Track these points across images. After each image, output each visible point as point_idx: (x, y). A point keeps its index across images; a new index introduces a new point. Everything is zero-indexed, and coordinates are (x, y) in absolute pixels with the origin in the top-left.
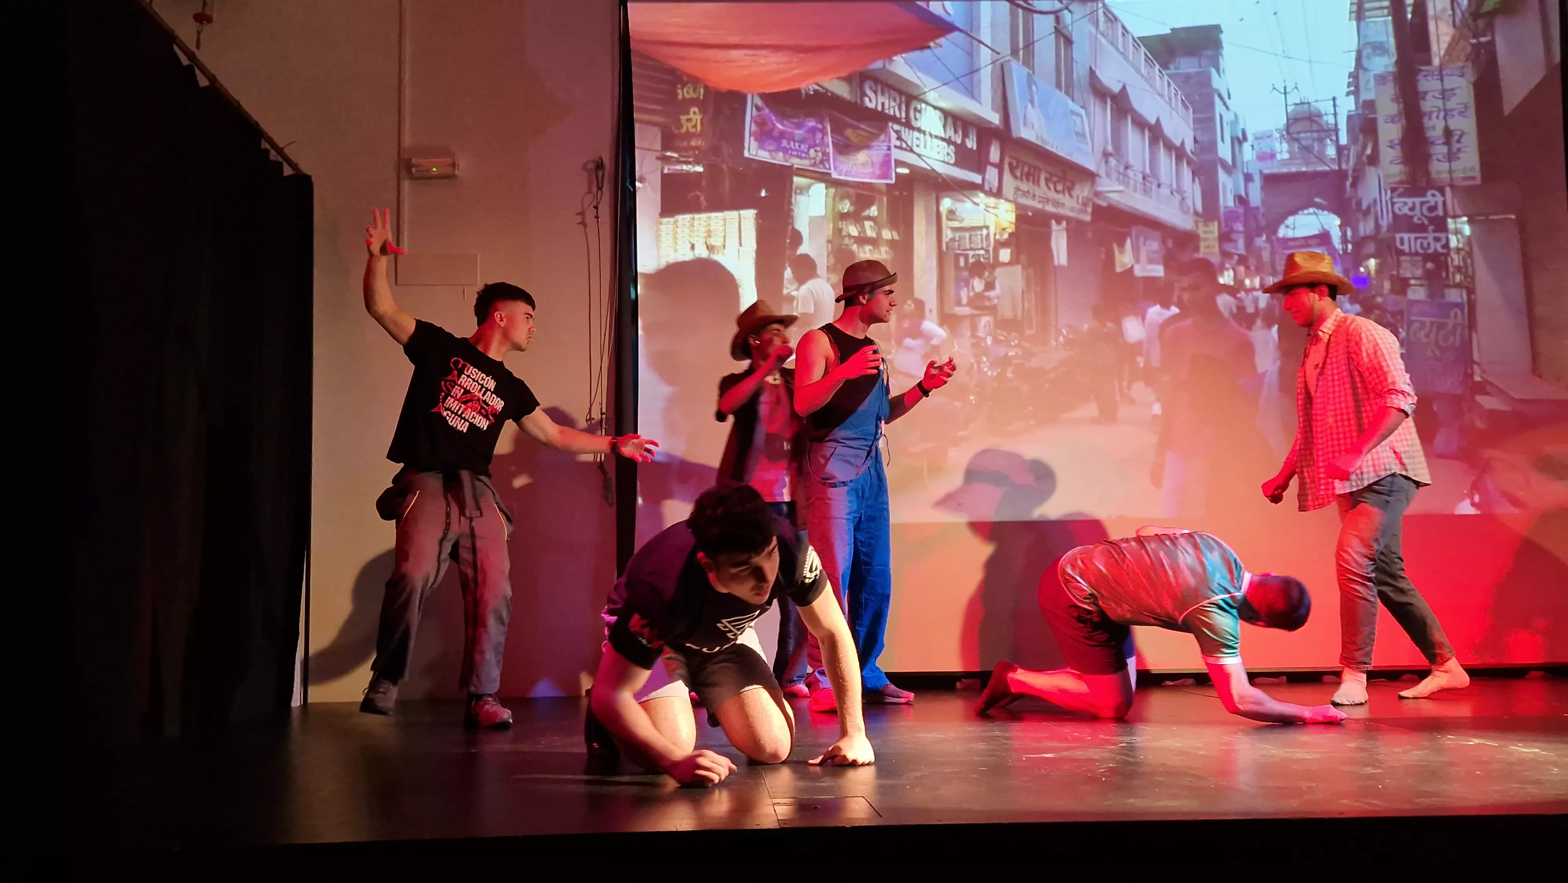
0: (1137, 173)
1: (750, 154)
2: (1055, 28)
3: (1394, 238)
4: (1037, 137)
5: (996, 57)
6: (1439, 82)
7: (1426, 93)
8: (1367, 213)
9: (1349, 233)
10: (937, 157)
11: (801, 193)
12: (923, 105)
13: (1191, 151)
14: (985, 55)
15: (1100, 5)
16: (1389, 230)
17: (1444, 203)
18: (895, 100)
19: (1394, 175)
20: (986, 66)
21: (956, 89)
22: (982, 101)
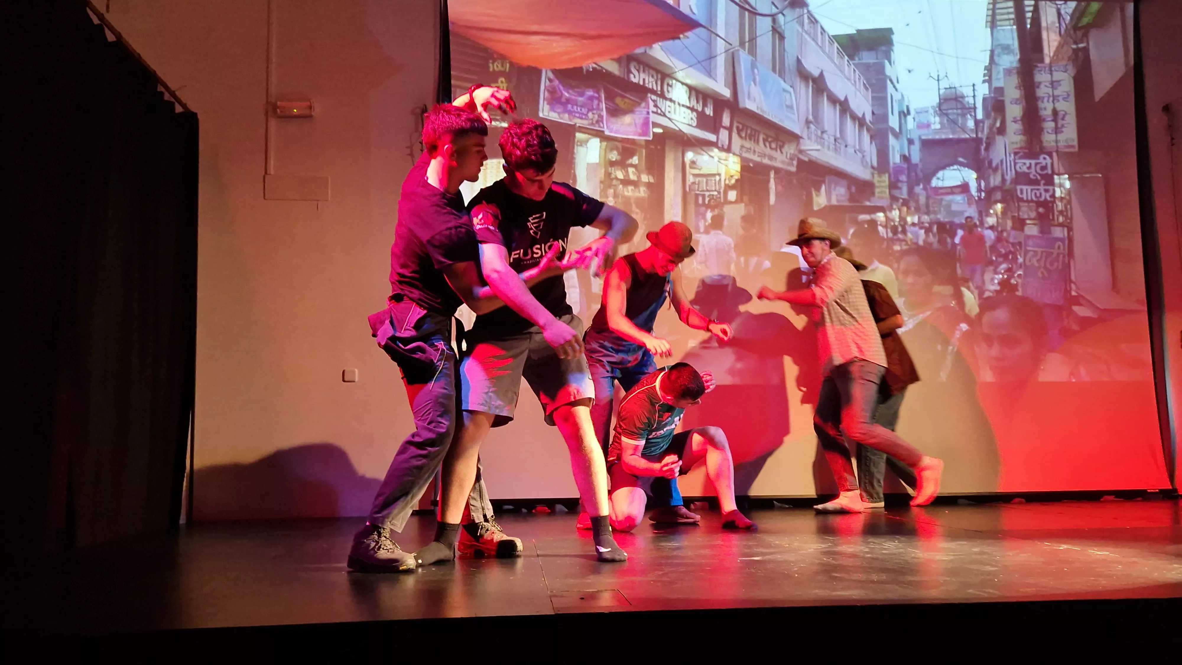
0: (831, 137)
1: (543, 115)
2: (772, 27)
3: (1016, 190)
4: (758, 108)
5: (729, 47)
6: (1049, 76)
7: (1040, 83)
8: (995, 170)
9: (983, 184)
10: (684, 121)
11: (581, 145)
12: (674, 81)
13: (870, 122)
14: (720, 46)
15: (806, 11)
16: (1011, 183)
17: (1052, 164)
18: (653, 77)
19: (1017, 143)
20: (721, 54)
21: (698, 70)
22: (718, 79)
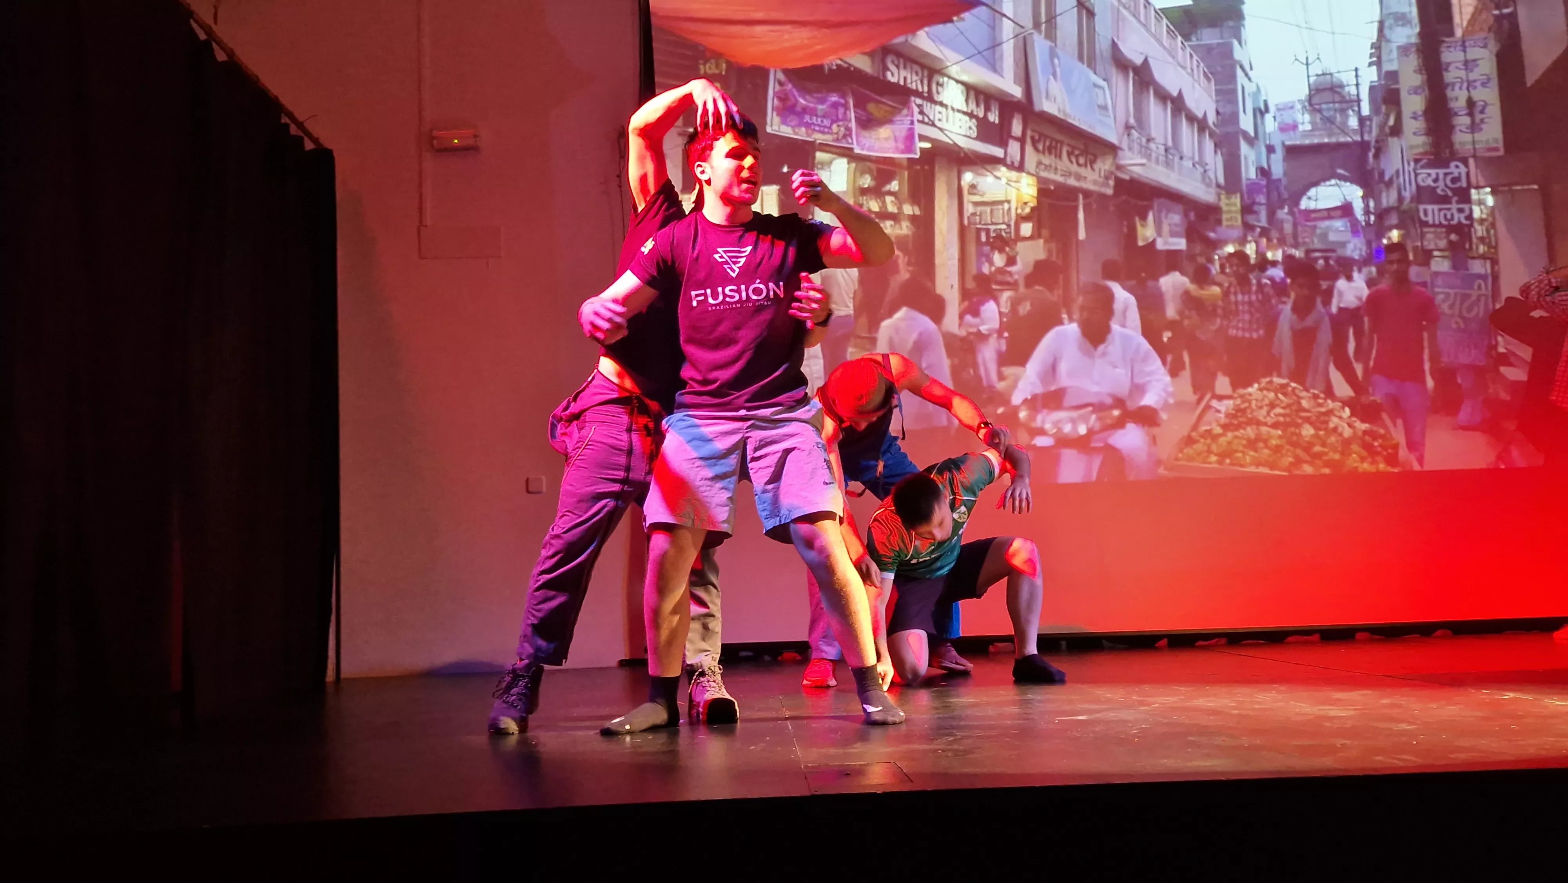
0: (1160, 146)
1: (772, 130)
3: (1418, 210)
4: (1059, 110)
5: (1018, 29)
6: (1462, 54)
7: (1449, 64)
8: (1389, 184)
9: (1372, 204)
10: (960, 131)
11: (822, 169)
12: (946, 79)
13: (1214, 124)
14: (1007, 29)
16: (1412, 201)
17: (1468, 174)
18: (917, 74)
19: (1417, 146)
20: (1008, 40)
21: (979, 63)
22: (1005, 73)
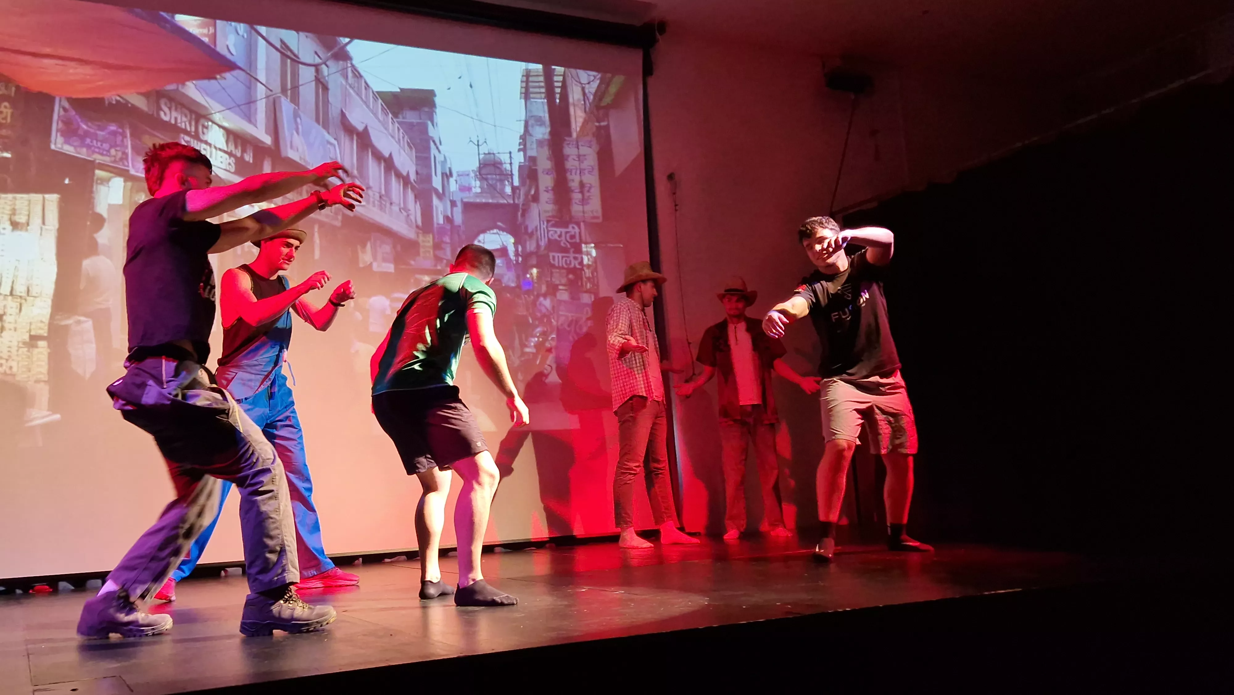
0: (375, 193)
1: (56, 147)
2: (315, 76)
3: (549, 256)
4: (301, 158)
5: (269, 93)
6: (576, 150)
7: (568, 156)
8: (531, 235)
9: (520, 249)
10: (223, 166)
11: (101, 184)
12: (210, 123)
13: (414, 180)
14: (261, 91)
15: (349, 65)
16: (545, 249)
17: (580, 233)
18: (186, 116)
19: (548, 212)
20: (261, 99)
21: (236, 113)
22: (258, 125)
